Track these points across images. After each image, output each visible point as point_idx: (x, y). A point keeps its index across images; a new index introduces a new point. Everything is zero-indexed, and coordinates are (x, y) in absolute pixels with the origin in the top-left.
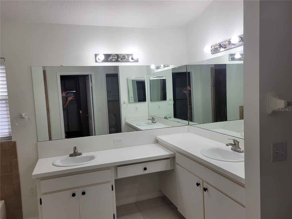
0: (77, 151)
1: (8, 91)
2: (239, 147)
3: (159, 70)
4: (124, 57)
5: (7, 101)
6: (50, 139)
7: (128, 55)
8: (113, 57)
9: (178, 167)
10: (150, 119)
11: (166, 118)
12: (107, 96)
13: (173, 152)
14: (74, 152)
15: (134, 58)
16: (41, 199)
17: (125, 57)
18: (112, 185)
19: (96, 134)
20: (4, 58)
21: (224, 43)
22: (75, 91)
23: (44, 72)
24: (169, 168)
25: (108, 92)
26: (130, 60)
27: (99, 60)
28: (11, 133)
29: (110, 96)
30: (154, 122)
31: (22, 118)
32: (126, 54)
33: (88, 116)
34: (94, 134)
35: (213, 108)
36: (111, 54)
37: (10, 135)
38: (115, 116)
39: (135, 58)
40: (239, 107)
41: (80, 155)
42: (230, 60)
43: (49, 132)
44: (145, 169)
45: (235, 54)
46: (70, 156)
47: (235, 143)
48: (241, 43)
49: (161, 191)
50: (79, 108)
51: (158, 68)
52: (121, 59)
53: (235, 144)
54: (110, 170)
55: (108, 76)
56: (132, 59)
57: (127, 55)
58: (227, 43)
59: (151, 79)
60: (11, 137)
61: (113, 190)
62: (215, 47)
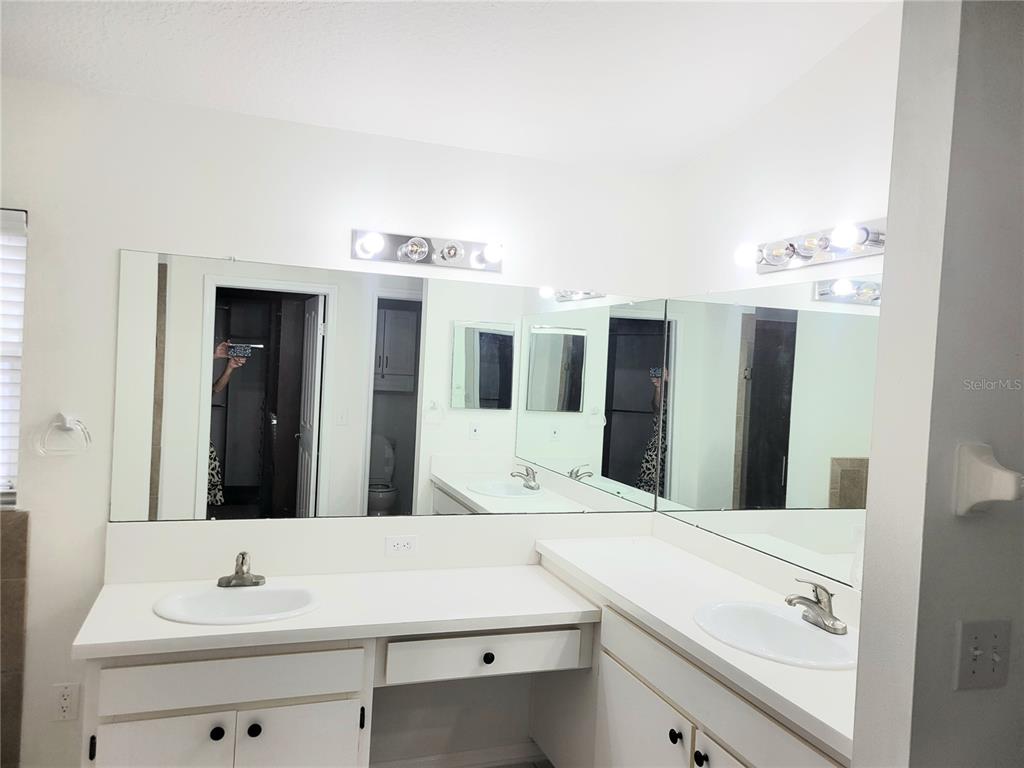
0: (249, 569)
1: (23, 330)
2: (831, 612)
3: (568, 306)
4: (452, 252)
5: (18, 365)
6: (153, 516)
7: (468, 246)
8: (415, 248)
9: (606, 662)
10: (520, 475)
11: (574, 475)
12: (375, 374)
13: (593, 603)
14: (237, 573)
15: (487, 257)
16: (93, 739)
17: (456, 250)
18: (363, 709)
19: (320, 514)
20: (26, 212)
21: (806, 244)
22: (262, 346)
23: (163, 269)
24: (572, 663)
25: (380, 361)
26: (474, 264)
27: (364, 251)
28: (14, 482)
29: (383, 377)
30: (532, 484)
31: (63, 428)
32: (461, 242)
33: (299, 437)
34: (312, 513)
35: (741, 453)
36: (411, 238)
37: (11, 488)
38: (394, 449)
39: (491, 256)
40: (829, 460)
41: (256, 584)
42: (817, 298)
43: (151, 484)
44: (489, 658)
45: (836, 280)
46: (220, 585)
47: (817, 597)
48: (863, 247)
49: (533, 742)
50: (270, 404)
51: (563, 298)
52: (443, 257)
53: (819, 602)
54: (362, 650)
55: (384, 305)
56: (481, 259)
57: (464, 243)
58: (816, 242)
59: (534, 331)
60: (14, 494)
61: (362, 725)
62: (774, 253)
